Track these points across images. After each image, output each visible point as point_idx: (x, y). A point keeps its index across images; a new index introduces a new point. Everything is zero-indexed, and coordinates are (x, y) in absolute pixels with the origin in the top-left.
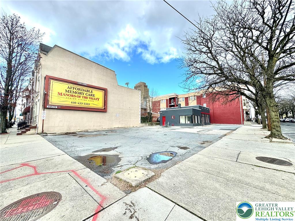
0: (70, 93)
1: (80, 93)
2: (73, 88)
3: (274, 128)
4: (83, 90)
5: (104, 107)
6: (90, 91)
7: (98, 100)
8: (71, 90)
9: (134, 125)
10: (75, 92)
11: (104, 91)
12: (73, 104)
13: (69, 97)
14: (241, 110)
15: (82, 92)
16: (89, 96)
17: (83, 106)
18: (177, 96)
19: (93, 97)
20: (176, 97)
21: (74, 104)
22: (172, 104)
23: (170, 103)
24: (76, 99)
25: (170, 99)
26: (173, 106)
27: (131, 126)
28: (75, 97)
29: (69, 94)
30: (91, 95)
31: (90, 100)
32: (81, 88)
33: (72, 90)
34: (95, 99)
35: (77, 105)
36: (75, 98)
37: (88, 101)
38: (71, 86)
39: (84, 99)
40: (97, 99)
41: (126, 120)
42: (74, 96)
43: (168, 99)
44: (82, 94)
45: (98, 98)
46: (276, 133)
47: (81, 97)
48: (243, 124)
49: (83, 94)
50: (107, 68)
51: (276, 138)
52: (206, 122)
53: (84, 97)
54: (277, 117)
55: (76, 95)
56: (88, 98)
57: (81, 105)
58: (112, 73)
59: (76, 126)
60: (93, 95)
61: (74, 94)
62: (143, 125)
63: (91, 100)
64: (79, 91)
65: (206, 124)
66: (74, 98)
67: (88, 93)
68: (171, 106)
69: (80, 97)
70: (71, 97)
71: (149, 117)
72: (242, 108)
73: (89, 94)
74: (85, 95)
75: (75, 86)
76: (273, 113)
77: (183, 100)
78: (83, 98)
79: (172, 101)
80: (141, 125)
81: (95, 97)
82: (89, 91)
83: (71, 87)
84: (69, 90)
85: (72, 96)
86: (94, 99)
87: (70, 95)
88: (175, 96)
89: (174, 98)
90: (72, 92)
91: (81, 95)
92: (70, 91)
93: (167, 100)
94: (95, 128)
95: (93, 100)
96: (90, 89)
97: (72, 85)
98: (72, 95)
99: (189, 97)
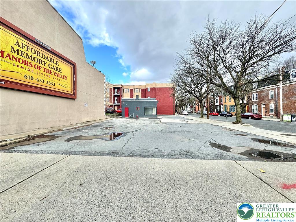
0: (21, 55)
1: (40, 62)
2: (26, 47)
4: (44, 57)
5: (73, 91)
6: (55, 62)
7: (66, 80)
8: (22, 50)
9: (100, 118)
10: (32, 56)
11: (72, 67)
12: (27, 80)
13: (20, 65)
15: (43, 59)
16: (53, 70)
17: (44, 85)
18: (123, 86)
19: (59, 73)
20: (121, 88)
21: (30, 81)
22: (116, 94)
23: (114, 93)
24: (32, 71)
26: (118, 96)
28: (32, 66)
29: (19, 57)
30: (57, 69)
31: (55, 77)
32: (41, 52)
33: (24, 50)
34: (62, 77)
35: (34, 83)
36: (31, 69)
37: (52, 78)
38: (23, 42)
39: (45, 73)
40: (65, 78)
41: (93, 111)
42: (29, 64)
43: (112, 88)
44: (43, 63)
47: (42, 70)
49: (45, 64)
53: (46, 70)
55: (34, 63)
56: (53, 73)
57: (41, 84)
59: (33, 123)
60: (59, 70)
61: (29, 61)
62: (108, 116)
63: (57, 78)
64: (38, 57)
66: (29, 68)
67: (53, 64)
68: (115, 96)
69: (39, 68)
70: (23, 65)
73: (54, 66)
74: (47, 67)
75: (32, 45)
77: (128, 92)
78: (44, 71)
79: (116, 91)
80: (106, 116)
81: (62, 74)
82: (53, 61)
83: (22, 44)
84: (19, 48)
85: (26, 63)
86: (60, 76)
87: (21, 61)
90: (25, 55)
91: (41, 65)
92: (22, 52)
95: (59, 78)
96: (56, 59)
97: (25, 42)
98: (25, 61)
99: (134, 89)
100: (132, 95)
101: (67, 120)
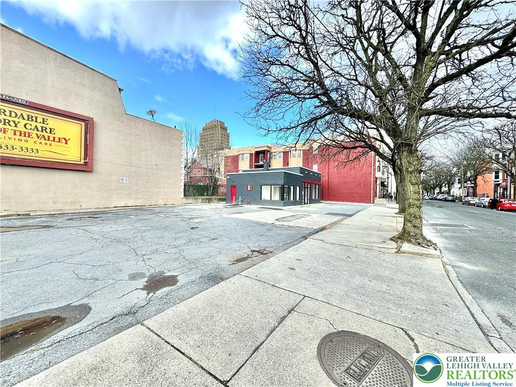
1: (6, 122)
3: (409, 221)
4: (13, 115)
5: (85, 159)
6: (40, 120)
7: (66, 143)
9: (167, 202)
11: (83, 124)
14: (372, 179)
15: (11, 119)
16: (35, 132)
17: (16, 153)
18: (270, 148)
19: (50, 135)
20: (268, 151)
22: (261, 163)
23: (257, 160)
25: (257, 153)
26: (262, 166)
27: (161, 202)
30: (44, 130)
31: (39, 141)
32: (7, 109)
34: (57, 140)
37: (32, 143)
39: (17, 137)
40: (63, 141)
41: (146, 190)
43: (254, 152)
44: (12, 123)
45: (65, 139)
46: (413, 231)
47: (10, 132)
48: (373, 203)
49: (16, 125)
50: (93, 70)
51: (409, 241)
52: (313, 198)
53: (18, 133)
54: (417, 195)
56: (34, 136)
57: (8, 151)
58: (110, 82)
60: (48, 130)
62: (190, 200)
63: (43, 141)
64: (2, 117)
65: (312, 201)
67: (34, 124)
68: (257, 166)
69: (3, 131)
71: (211, 186)
72: (374, 175)
73: (36, 126)
74: (21, 128)
76: (411, 187)
77: (280, 157)
78: (15, 134)
79: (260, 157)
80: (185, 201)
81: (57, 136)
82: (34, 118)
86: (51, 138)
88: (265, 148)
89: (264, 152)
91: (6, 127)
93: (251, 155)
94: (59, 206)
95: (48, 142)
96: (40, 116)
99: (290, 151)
100: (286, 162)
101: (72, 203)
